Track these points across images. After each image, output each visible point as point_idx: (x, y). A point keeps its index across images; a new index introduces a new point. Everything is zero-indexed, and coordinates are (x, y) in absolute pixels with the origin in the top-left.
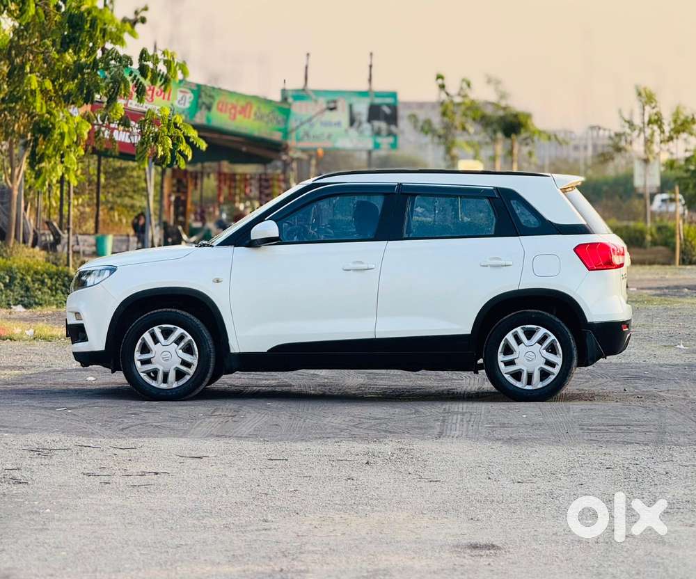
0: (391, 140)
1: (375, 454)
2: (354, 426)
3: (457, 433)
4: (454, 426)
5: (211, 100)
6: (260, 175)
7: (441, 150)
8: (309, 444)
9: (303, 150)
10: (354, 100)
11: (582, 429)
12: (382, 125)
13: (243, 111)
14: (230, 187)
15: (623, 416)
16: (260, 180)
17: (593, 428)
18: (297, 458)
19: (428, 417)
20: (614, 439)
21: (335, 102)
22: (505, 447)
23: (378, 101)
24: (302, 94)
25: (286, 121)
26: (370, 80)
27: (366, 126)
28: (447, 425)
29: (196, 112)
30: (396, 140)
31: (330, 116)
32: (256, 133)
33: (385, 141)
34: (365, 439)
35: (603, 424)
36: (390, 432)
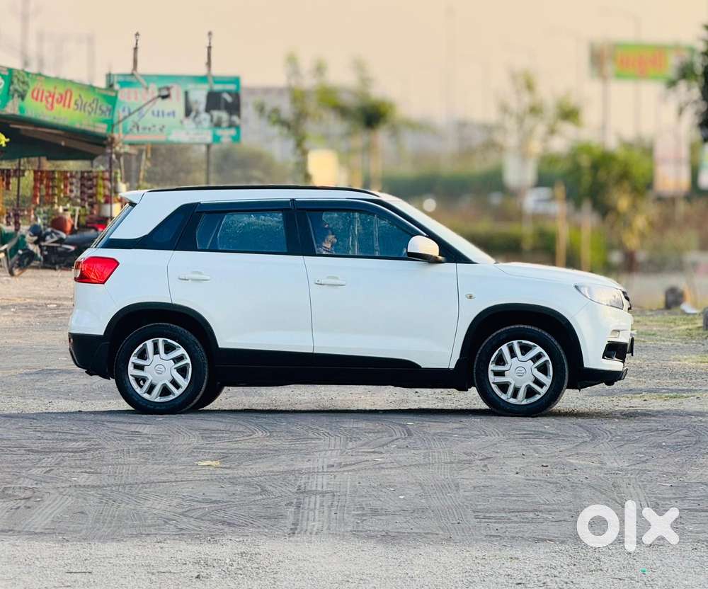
0: (233, 132)
1: (209, 563)
2: (183, 514)
3: (317, 525)
4: (311, 513)
5: (25, 88)
6: (82, 173)
7: (291, 144)
8: (121, 545)
9: (131, 144)
10: (190, 87)
11: (477, 517)
12: (224, 115)
13: (62, 99)
14: (47, 187)
15: (527, 496)
16: (82, 177)
17: (492, 515)
18: (104, 569)
19: (279, 500)
20: (520, 535)
21: (168, 89)
22: (380, 549)
23: (217, 87)
24: (130, 80)
25: (112, 111)
26: (209, 64)
27: (204, 116)
28: (303, 512)
29: (7, 101)
30: (238, 133)
31: (161, 105)
32: (77, 126)
33: (226, 134)
34: (197, 537)
35: (504, 510)
36: (229, 524)
